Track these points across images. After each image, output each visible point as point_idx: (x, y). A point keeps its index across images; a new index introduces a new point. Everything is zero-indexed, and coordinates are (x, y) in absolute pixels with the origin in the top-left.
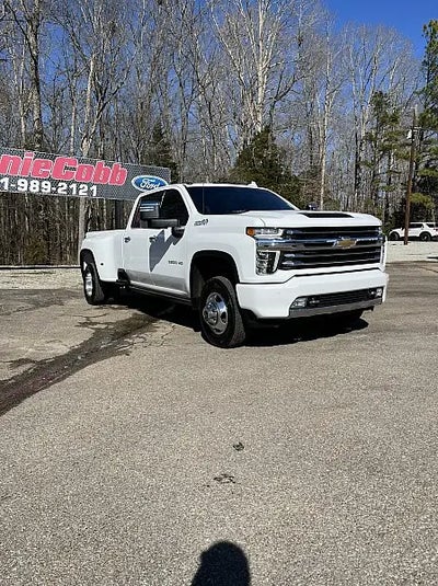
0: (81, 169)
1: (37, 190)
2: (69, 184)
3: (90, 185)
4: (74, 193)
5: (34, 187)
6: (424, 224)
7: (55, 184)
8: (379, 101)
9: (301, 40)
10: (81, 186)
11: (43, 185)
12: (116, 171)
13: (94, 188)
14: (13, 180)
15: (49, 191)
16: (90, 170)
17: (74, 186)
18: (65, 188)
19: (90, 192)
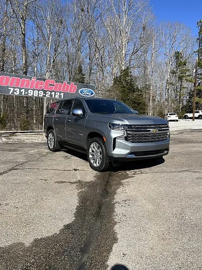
0: (57, 85)
1: (37, 95)
2: (51, 92)
3: (60, 93)
4: (53, 96)
5: (36, 94)
6: (200, 111)
7: (45, 92)
8: (178, 55)
9: (144, 28)
10: (56, 93)
11: (40, 93)
12: (72, 86)
13: (62, 94)
14: (27, 90)
15: (42, 95)
16: (61, 86)
17: (53, 93)
18: (49, 94)
19: (60, 96)
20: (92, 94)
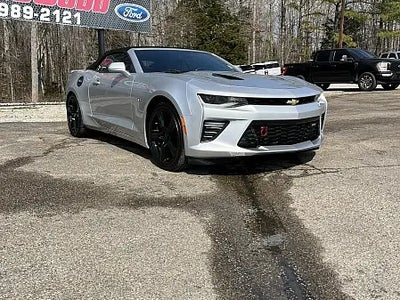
1: (19, 15)
2: (52, 10)
3: (73, 12)
4: (58, 20)
5: (16, 12)
7: (37, 9)
10: (65, 13)
11: (25, 11)
13: (78, 15)
15: (31, 17)
17: (57, 12)
18: (48, 14)
19: (73, 20)
20: (144, 16)
